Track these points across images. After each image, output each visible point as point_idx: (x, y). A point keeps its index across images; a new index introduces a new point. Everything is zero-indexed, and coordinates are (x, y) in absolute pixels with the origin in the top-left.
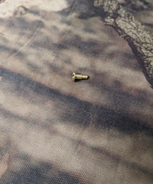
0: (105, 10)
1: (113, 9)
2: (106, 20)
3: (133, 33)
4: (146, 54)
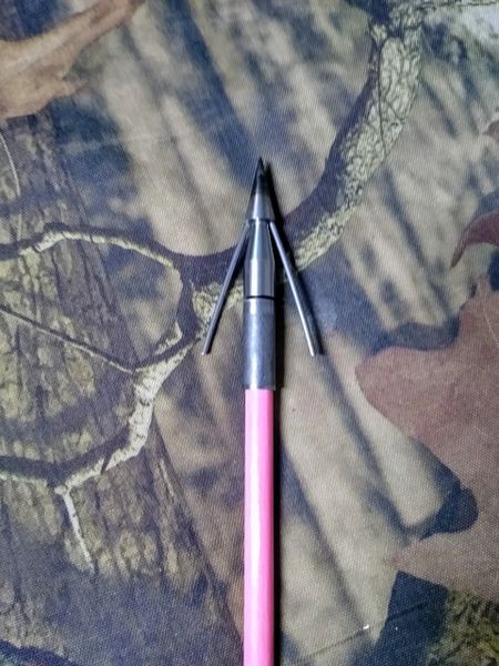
0: (391, 15)
1: (405, 21)
2: (376, 28)
3: (390, 77)
4: (370, 118)
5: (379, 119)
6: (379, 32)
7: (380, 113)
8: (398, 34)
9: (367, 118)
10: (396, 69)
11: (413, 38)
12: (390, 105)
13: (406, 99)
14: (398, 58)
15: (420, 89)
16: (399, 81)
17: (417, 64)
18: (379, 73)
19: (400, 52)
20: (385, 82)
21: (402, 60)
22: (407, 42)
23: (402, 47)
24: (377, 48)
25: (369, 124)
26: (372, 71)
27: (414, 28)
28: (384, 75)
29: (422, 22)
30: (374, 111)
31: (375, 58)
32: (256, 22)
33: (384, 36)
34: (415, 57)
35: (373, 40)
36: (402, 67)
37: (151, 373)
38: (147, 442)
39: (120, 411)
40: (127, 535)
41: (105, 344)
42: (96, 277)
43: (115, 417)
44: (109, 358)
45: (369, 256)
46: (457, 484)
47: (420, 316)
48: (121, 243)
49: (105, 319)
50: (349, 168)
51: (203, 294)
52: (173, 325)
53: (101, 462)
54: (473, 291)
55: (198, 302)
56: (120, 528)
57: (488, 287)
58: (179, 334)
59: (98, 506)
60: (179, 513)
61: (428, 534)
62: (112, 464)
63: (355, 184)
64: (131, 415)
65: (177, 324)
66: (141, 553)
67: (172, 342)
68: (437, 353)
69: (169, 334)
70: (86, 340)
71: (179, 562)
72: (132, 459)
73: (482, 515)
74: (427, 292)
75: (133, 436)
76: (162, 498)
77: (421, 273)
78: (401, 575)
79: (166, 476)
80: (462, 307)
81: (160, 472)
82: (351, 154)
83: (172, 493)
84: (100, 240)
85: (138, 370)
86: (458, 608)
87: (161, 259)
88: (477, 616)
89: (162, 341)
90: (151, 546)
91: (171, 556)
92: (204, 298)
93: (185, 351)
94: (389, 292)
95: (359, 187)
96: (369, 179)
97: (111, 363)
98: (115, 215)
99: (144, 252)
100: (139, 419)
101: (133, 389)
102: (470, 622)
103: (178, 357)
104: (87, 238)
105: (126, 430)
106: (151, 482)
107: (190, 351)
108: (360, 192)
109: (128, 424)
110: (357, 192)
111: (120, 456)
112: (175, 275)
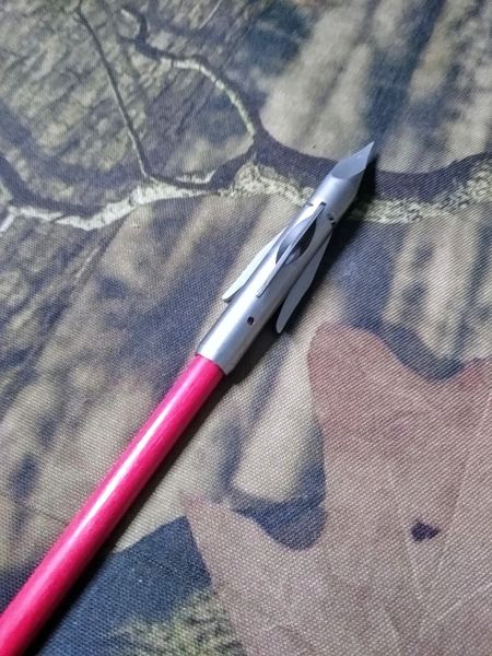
37: (159, 189)
38: (103, 229)
39: (110, 194)
40: (16, 274)
41: (151, 146)
43: (102, 195)
44: (143, 157)
45: (424, 256)
48: (233, 98)
49: (168, 134)
50: (470, 183)
51: (256, 169)
52: (209, 171)
53: (58, 214)
55: (245, 171)
56: (18, 265)
58: (208, 179)
59: (22, 240)
62: (64, 222)
63: (465, 197)
64: (113, 202)
65: (213, 172)
66: (9, 295)
67: (197, 181)
69: (201, 174)
71: (25, 324)
72: (81, 230)
75: (97, 217)
76: (67, 271)
78: (183, 523)
79: (88, 260)
80: (476, 360)
82: (482, 174)
83: (78, 275)
84: (221, 86)
85: (152, 179)
86: (202, 612)
87: (250, 127)
88: (213, 642)
89: (190, 175)
90: (20, 296)
92: (253, 172)
93: (199, 193)
94: (416, 295)
95: (467, 202)
96: (482, 203)
97: (140, 162)
98: (248, 78)
99: (243, 114)
100: (115, 210)
101: (135, 187)
102: (200, 639)
103: (190, 194)
104: (213, 79)
105: (98, 209)
106: (74, 255)
107: (203, 196)
108: (464, 206)
109: (104, 207)
110: (460, 204)
111: (75, 222)
112: (248, 142)
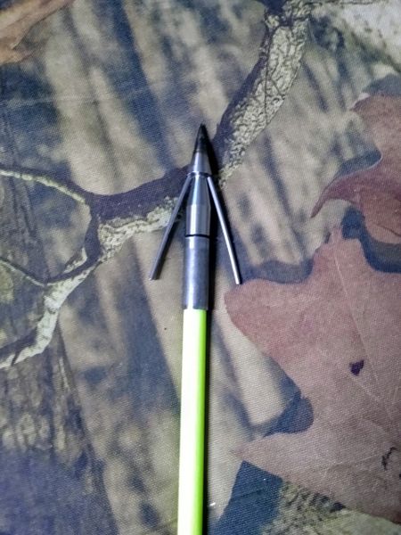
0: (284, 7)
1: (294, 14)
2: (270, 17)
3: (277, 59)
4: (257, 94)
5: (264, 94)
6: (273, 21)
7: (265, 89)
8: (288, 23)
9: (254, 93)
10: (283, 52)
11: (300, 27)
12: (275, 84)
13: (288, 79)
14: (286, 44)
15: (301, 70)
16: (284, 63)
17: (301, 49)
18: (268, 56)
19: (288, 38)
20: (272, 64)
21: (289, 45)
22: (295, 31)
23: (290, 35)
24: (269, 34)
25: (255, 98)
26: (263, 54)
27: (302, 19)
28: (273, 57)
29: (310, 15)
30: (260, 87)
31: (266, 43)
32: (173, 10)
33: (277, 24)
34: (300, 43)
35: (267, 27)
36: (288, 52)
37: (60, 288)
38: (51, 343)
39: (32, 316)
40: (27, 417)
41: (25, 262)
42: (23, 208)
43: (27, 321)
44: (27, 273)
45: (245, 205)
46: (298, 394)
47: (282, 256)
48: (44, 181)
49: (27, 242)
50: (236, 134)
51: (107, 226)
52: (80, 250)
53: (12, 357)
54: (327, 238)
55: (102, 234)
56: (22, 410)
57: (340, 236)
58: (85, 258)
59: (6, 392)
60: (70, 401)
61: (270, 433)
62: (20, 359)
63: (239, 147)
64: (39, 320)
65: (83, 249)
66: (37, 432)
67: (80, 264)
68: (292, 287)
69: (77, 257)
70: (10, 257)
71: (67, 441)
72: (37, 355)
73: (316, 421)
74: (290, 237)
75: (39, 338)
76: (58, 388)
77: (286, 221)
78: (245, 465)
79: (63, 371)
80: (317, 251)
81: (59, 368)
82: (238, 122)
83: (66, 385)
84: (28, 178)
85: (49, 284)
86: (290, 496)
87: (76, 196)
88: (306, 504)
89: (70, 263)
90: (45, 427)
91: (61, 435)
92: (107, 229)
93: (88, 271)
94: (259, 235)
95: (243, 149)
96: (252, 143)
97: (28, 278)
98: (41, 158)
99: (63, 189)
100: (46, 324)
101: (44, 300)
102: (299, 509)
103: (83, 276)
104: (17, 176)
105: (35, 333)
106: (51, 374)
107: (92, 271)
108: (243, 153)
109: (36, 328)
110: (240, 153)
111: (28, 353)
112: (86, 209)
